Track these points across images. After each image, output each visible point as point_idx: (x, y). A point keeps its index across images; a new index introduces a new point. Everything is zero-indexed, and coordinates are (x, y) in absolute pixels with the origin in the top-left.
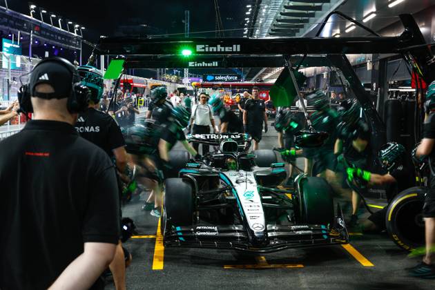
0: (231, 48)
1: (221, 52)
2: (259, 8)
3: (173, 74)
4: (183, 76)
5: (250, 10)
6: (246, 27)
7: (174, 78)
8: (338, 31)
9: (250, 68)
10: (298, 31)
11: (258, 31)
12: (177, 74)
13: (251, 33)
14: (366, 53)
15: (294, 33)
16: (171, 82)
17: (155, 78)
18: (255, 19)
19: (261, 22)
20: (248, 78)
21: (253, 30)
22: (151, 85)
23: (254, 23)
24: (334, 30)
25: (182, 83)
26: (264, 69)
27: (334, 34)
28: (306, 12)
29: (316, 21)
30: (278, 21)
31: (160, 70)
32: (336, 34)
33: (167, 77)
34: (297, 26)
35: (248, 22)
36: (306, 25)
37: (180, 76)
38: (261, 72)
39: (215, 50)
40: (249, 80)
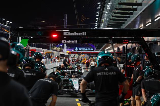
0: (81, 34)
1: (76, 36)
2: (102, 13)
3: (58, 47)
4: (63, 48)
5: (99, 14)
6: (96, 23)
7: (58, 49)
8: (142, 25)
9: (98, 44)
10: (122, 25)
11: (102, 25)
12: (60, 47)
13: (99, 26)
14: (157, 37)
15: (120, 26)
16: (57, 51)
17: (48, 49)
18: (101, 19)
19: (104, 20)
20: (98, 49)
21: (100, 24)
22: (46, 53)
23: (100, 21)
24: (140, 25)
25: (62, 52)
26: (106, 44)
27: (140, 27)
28: (125, 15)
29: (130, 20)
30: (111, 20)
31: (51, 45)
32: (142, 27)
33: (55, 48)
34: (121, 23)
35: (97, 20)
36: (126, 22)
37: (62, 48)
38: (104, 46)
39: (73, 35)
40: (98, 50)
